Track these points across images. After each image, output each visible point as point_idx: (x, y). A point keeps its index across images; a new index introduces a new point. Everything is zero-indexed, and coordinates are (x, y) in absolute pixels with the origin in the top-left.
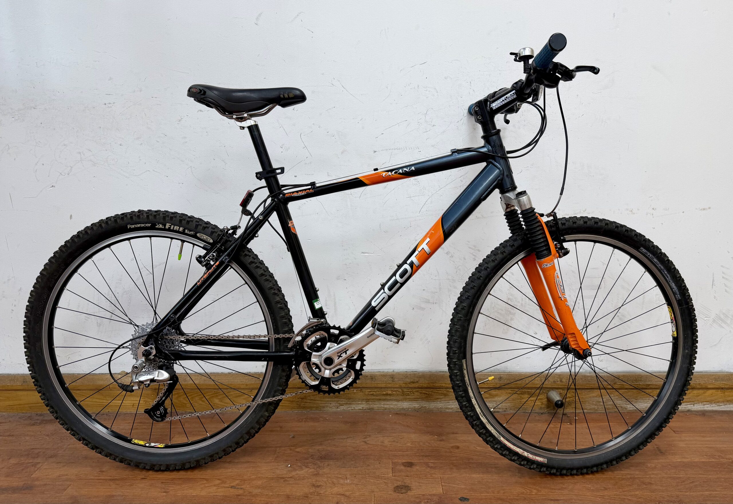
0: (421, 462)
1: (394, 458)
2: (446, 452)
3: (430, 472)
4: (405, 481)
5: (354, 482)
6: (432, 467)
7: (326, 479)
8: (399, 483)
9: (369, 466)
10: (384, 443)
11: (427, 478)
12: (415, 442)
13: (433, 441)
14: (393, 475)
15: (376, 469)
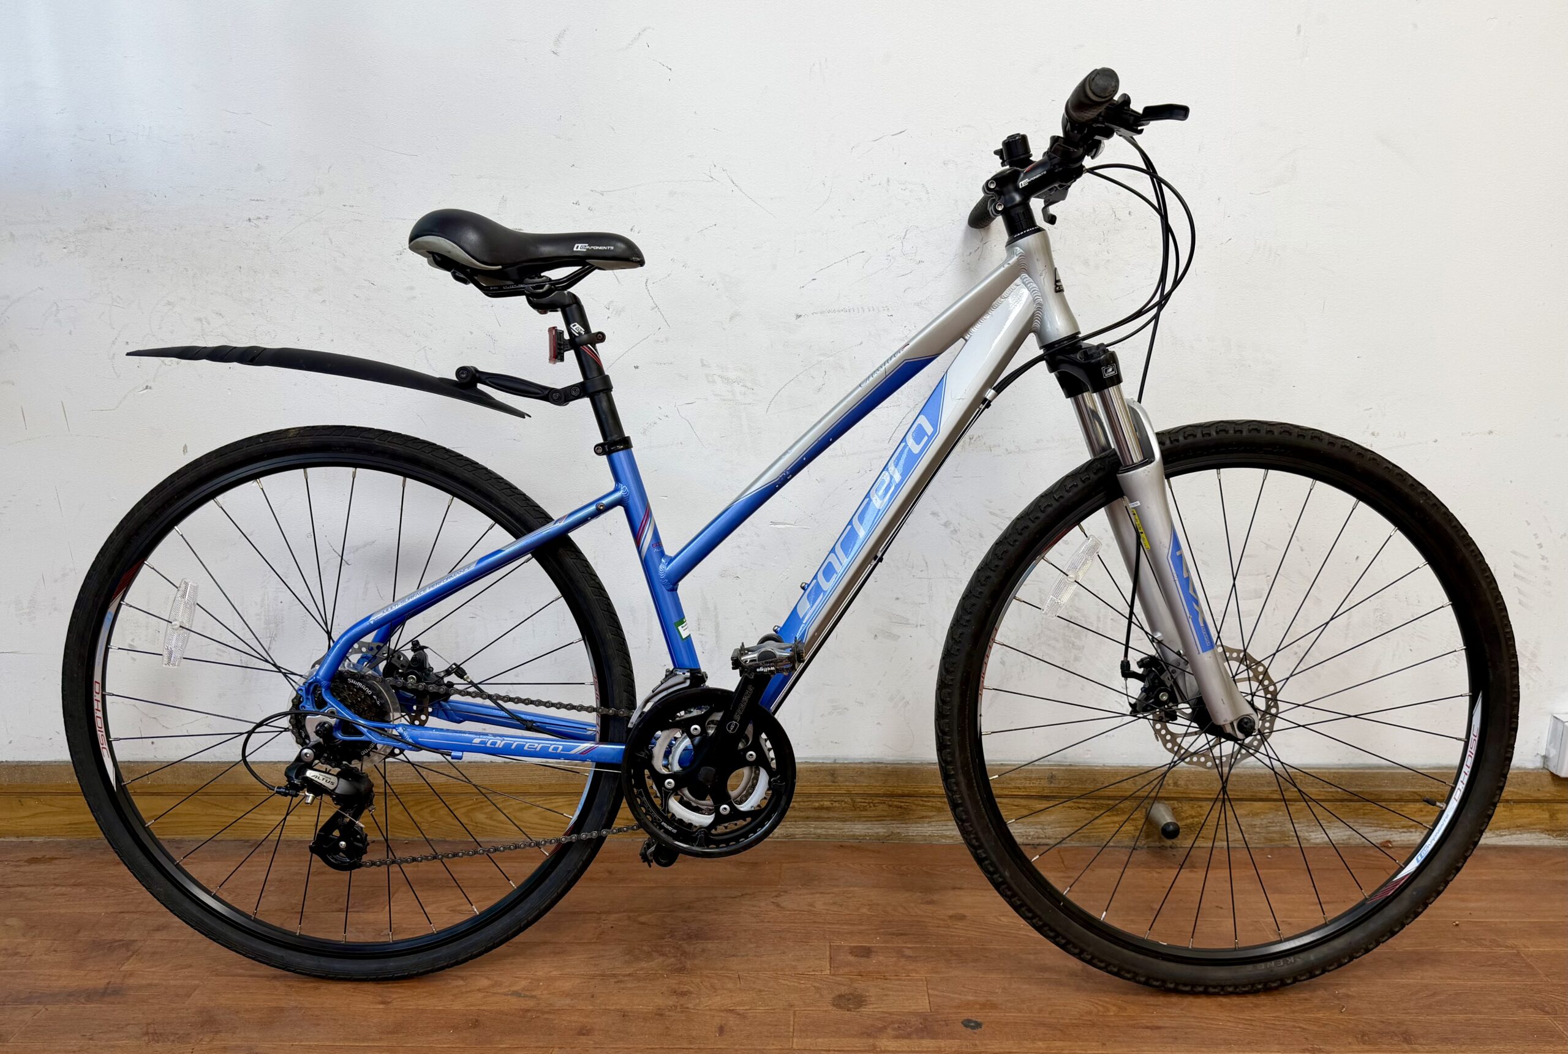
0: (887, 947)
1: (835, 938)
2: (938, 927)
3: (906, 966)
4: (856, 985)
6: (911, 957)
7: (698, 980)
8: (843, 990)
9: (784, 953)
10: (814, 907)
11: (899, 980)
12: (878, 905)
13: (912, 905)
14: (832, 972)
15: (798, 960)
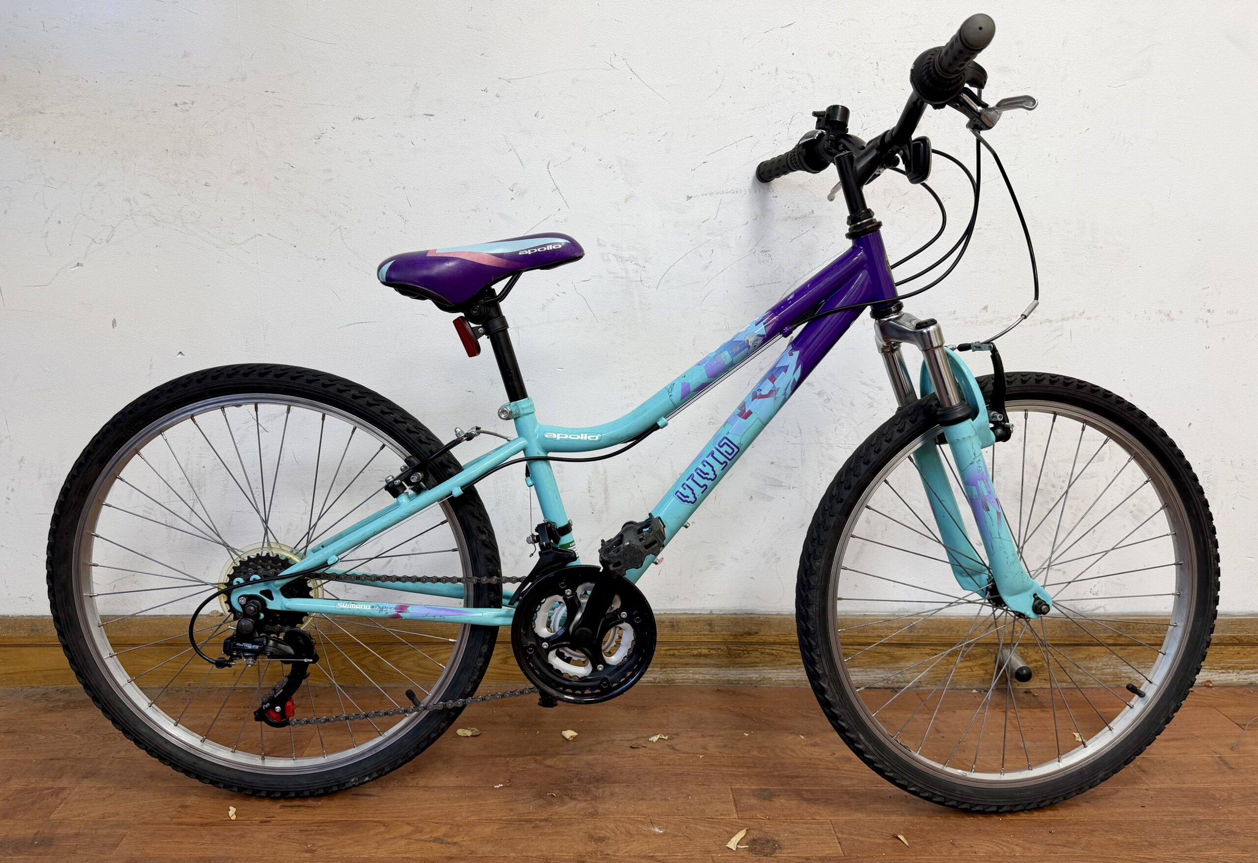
0: (786, 790)
1: (734, 781)
3: (808, 810)
4: (766, 830)
5: (668, 831)
6: (811, 800)
7: (612, 825)
9: (689, 797)
10: (708, 750)
11: (806, 823)
12: (766, 747)
13: (799, 748)
14: (739, 816)
15: (704, 804)
